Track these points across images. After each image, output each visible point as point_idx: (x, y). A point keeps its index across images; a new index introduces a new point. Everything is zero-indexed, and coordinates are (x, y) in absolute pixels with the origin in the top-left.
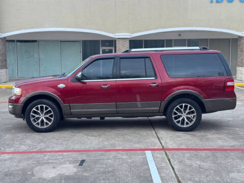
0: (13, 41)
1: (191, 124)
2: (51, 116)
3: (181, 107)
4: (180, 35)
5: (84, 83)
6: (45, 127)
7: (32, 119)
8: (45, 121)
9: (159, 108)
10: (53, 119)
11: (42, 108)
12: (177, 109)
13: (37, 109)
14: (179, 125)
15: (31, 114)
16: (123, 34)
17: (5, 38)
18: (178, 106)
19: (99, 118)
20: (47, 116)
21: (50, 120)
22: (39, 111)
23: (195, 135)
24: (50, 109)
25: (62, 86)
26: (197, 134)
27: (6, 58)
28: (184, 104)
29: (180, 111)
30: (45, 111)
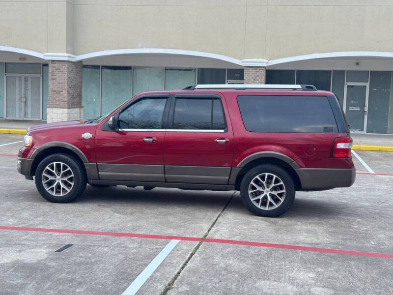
0: (97, 67)
1: (276, 206)
2: (71, 179)
3: (263, 178)
4: (358, 64)
5: (122, 133)
6: (62, 195)
7: (44, 182)
8: (62, 186)
9: (227, 178)
10: (72, 184)
11: (58, 166)
12: (257, 182)
13: (52, 167)
14: (259, 206)
15: (44, 174)
16: (255, 60)
17: (81, 62)
18: (257, 177)
19: (143, 187)
20: (66, 179)
21: (69, 186)
22: (54, 171)
23: (275, 223)
24: (69, 168)
25: (87, 135)
26: (282, 221)
27: (81, 92)
28: (267, 174)
29: (261, 185)
30: (62, 172)
